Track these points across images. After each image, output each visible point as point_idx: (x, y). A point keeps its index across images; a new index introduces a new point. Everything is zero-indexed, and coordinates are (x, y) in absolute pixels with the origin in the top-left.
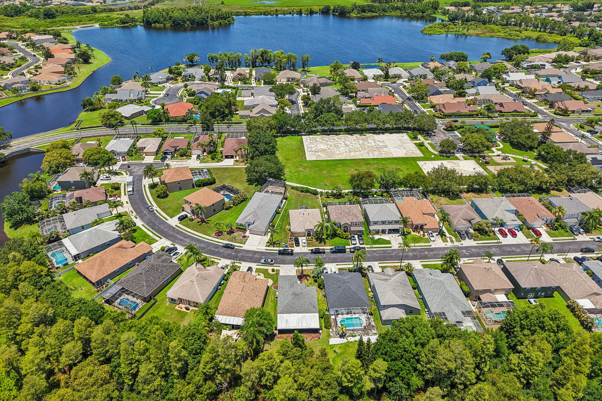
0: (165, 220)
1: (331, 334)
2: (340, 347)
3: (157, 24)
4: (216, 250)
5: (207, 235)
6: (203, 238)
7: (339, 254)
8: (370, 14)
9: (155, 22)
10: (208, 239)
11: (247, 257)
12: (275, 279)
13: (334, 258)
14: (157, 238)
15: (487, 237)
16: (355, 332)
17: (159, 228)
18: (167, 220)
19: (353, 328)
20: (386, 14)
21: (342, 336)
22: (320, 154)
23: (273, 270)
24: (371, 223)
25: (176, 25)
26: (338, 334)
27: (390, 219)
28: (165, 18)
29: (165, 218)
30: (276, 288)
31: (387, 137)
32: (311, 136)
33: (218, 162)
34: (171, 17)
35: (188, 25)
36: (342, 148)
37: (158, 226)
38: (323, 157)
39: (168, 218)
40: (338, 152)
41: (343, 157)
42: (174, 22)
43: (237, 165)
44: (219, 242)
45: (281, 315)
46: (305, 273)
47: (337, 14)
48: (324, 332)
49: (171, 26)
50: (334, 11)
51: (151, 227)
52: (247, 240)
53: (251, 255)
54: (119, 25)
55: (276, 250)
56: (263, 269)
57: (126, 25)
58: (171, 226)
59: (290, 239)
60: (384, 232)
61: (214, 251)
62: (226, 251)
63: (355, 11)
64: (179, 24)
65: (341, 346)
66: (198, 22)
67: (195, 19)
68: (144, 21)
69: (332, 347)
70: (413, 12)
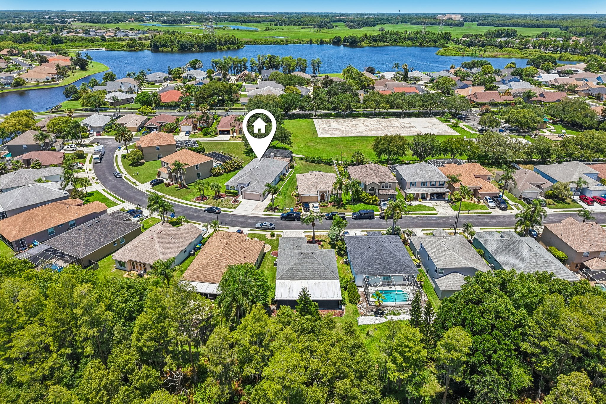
0: (134, 186)
1: (360, 311)
2: (376, 329)
3: (164, 48)
4: (195, 214)
5: (187, 200)
6: (180, 202)
7: (365, 220)
8: (380, 44)
9: (162, 46)
10: (186, 204)
11: (238, 222)
12: (275, 245)
13: (358, 224)
14: (119, 202)
15: (566, 205)
16: (399, 309)
17: (124, 193)
18: (136, 185)
19: (393, 303)
20: (398, 44)
21: (379, 313)
22: (334, 132)
23: (273, 235)
24: (408, 185)
25: (184, 49)
26: (372, 311)
27: (433, 180)
28: (173, 42)
29: (134, 183)
30: (276, 254)
31: (413, 120)
32: (323, 119)
33: (211, 137)
34: (179, 41)
35: (196, 49)
36: (360, 128)
37: (123, 191)
38: (338, 134)
39: (137, 183)
40: (356, 131)
41: (363, 135)
42: (181, 46)
43: (233, 140)
44: (201, 207)
45: (282, 281)
46: (317, 239)
47: (348, 44)
48: (348, 308)
49: (179, 50)
50: (344, 42)
51: (113, 191)
52: (238, 205)
53: (243, 220)
54: (125, 49)
55: (278, 215)
56: (259, 234)
57: (133, 49)
58: (140, 191)
59: (298, 204)
60: (424, 197)
61: (193, 215)
62: (209, 215)
63: (366, 41)
64: (186, 47)
65: (377, 327)
66: (206, 46)
67: (203, 43)
68: (151, 45)
69: (363, 328)
70: (425, 42)
